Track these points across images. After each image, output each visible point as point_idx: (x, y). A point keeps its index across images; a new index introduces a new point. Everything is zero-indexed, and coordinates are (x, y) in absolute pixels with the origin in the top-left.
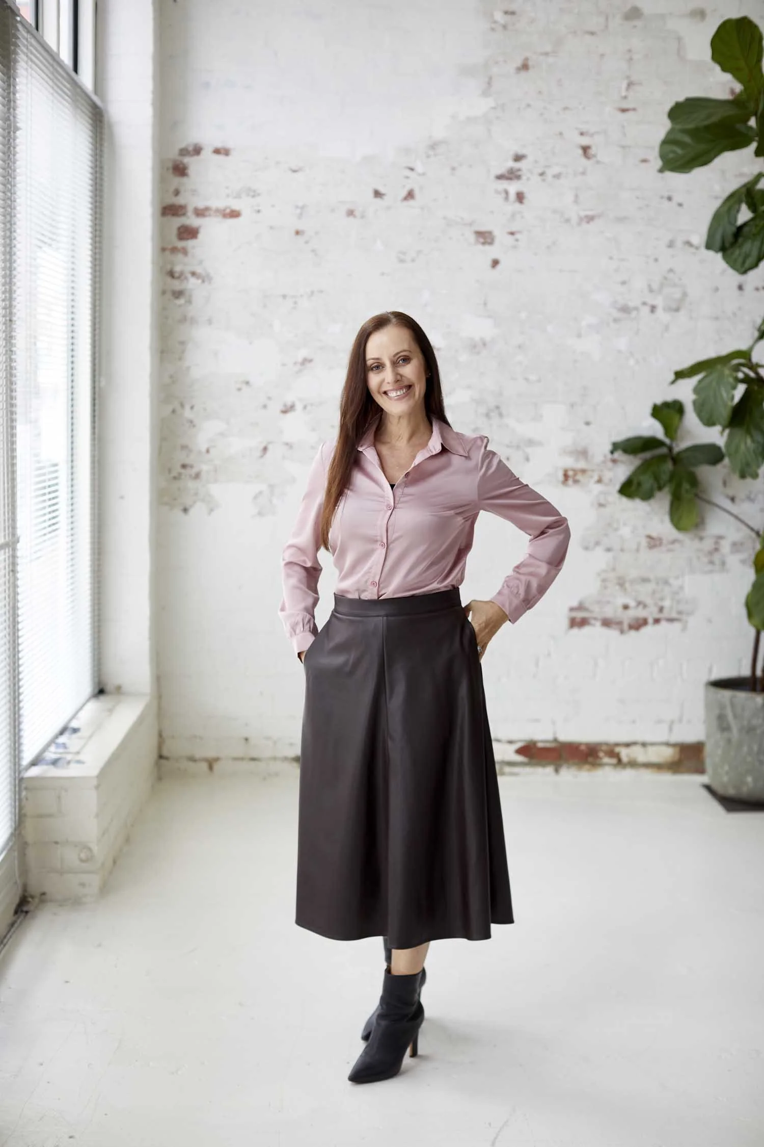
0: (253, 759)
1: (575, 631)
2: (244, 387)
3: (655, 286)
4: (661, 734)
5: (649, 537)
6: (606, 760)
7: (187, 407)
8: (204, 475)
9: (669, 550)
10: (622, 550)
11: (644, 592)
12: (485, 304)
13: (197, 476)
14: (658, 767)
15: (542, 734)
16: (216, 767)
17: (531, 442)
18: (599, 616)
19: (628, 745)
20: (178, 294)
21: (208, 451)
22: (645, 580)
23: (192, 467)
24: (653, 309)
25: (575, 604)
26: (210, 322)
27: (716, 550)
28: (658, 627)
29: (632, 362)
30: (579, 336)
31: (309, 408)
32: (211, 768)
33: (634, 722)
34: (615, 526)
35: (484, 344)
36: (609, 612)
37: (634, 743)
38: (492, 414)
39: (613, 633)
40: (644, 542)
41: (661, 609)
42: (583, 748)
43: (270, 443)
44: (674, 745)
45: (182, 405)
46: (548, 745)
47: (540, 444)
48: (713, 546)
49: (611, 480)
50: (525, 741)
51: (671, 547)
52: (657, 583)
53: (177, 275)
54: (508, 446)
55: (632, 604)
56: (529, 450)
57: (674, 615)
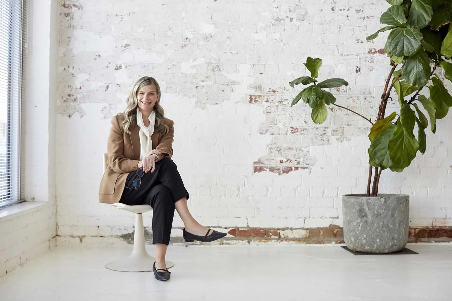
0: (101, 236)
1: (257, 173)
2: (97, 57)
3: (292, 9)
4: (300, 224)
5: (292, 127)
6: (273, 237)
7: (71, 68)
8: (78, 99)
9: (301, 134)
10: (279, 134)
11: (290, 154)
12: (211, 18)
13: (75, 100)
14: (299, 240)
15: (241, 224)
16: (83, 240)
17: (234, 83)
18: (269, 166)
19: (283, 229)
20: (67, 15)
21: (80, 88)
22: (290, 149)
23: (73, 96)
24: (291, 19)
25: (257, 160)
26: (82, 27)
27: (325, 134)
28: (296, 171)
29: (282, 44)
30: (256, 32)
31: (128, 67)
32: (81, 241)
33: (286, 218)
34: (275, 122)
35: (211, 37)
36: (273, 165)
37: (287, 229)
38: (215, 70)
39: (276, 174)
40: (289, 131)
41: (299, 163)
42: (261, 230)
43: (110, 84)
44: (306, 229)
45: (69, 67)
46: (244, 229)
47: (239, 83)
48: (323, 132)
49: (272, 100)
50: (234, 227)
51: (303, 132)
52: (296, 151)
53: (66, 6)
54: (223, 85)
55: (284, 160)
56: (233, 86)
57: (305, 166)
